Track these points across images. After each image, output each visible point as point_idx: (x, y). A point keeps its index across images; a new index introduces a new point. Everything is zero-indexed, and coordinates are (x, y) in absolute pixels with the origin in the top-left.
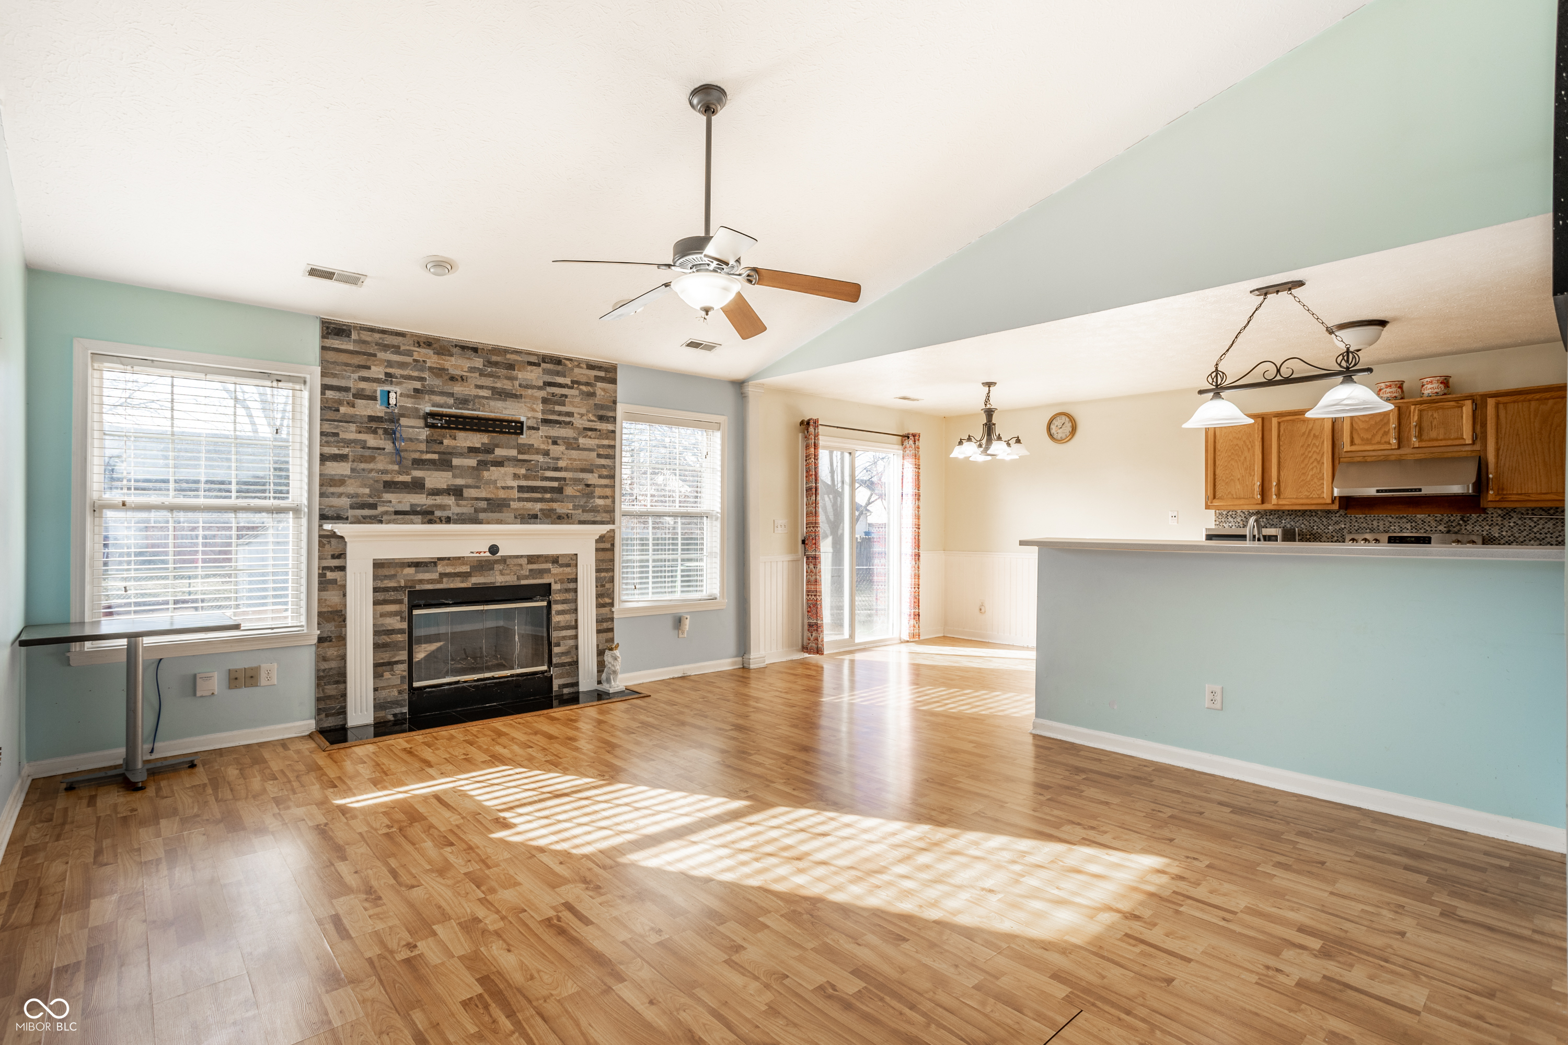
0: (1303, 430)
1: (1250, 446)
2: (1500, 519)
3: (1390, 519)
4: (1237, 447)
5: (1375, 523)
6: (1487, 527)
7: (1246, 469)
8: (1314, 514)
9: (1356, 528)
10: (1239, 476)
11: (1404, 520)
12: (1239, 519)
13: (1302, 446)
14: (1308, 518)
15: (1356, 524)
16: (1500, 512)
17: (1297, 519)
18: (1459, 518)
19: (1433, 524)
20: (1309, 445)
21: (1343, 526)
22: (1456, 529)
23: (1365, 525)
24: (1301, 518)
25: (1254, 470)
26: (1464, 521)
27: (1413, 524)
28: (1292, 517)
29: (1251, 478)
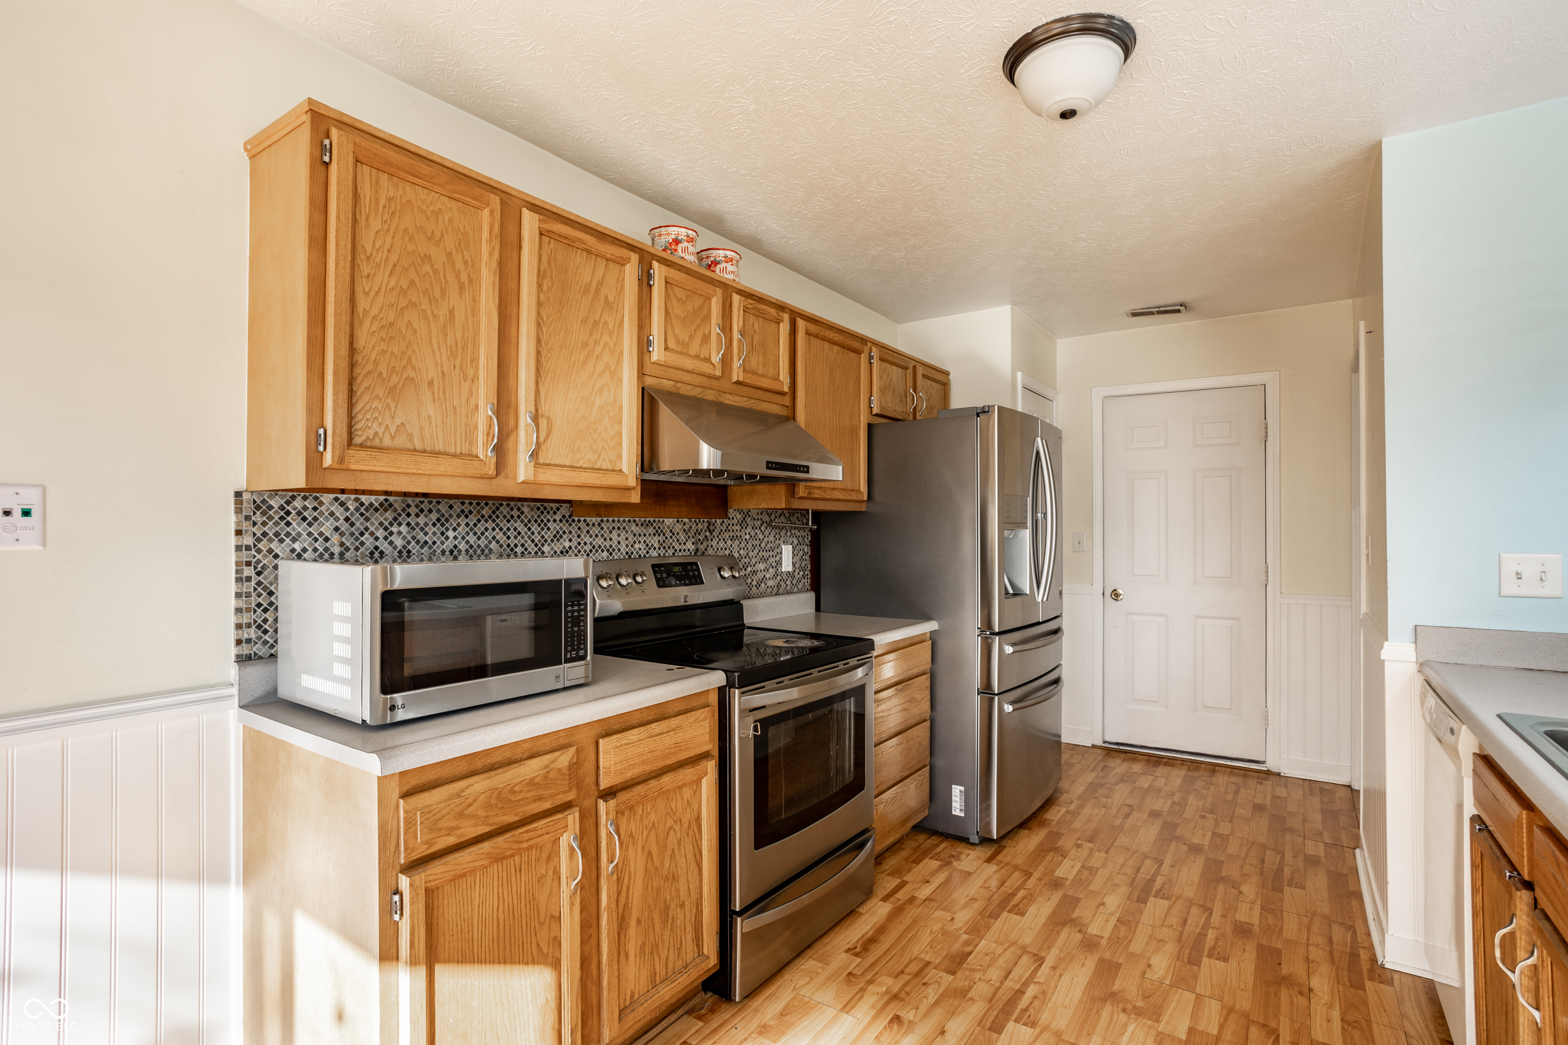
0: (587, 279)
1: (464, 278)
2: (738, 527)
3: (633, 527)
4: (427, 268)
5: (614, 535)
6: (729, 543)
7: (453, 354)
8: (515, 513)
9: (588, 548)
10: (432, 373)
11: (651, 530)
12: (327, 527)
13: (584, 321)
14: (503, 524)
15: (587, 539)
16: (739, 516)
17: (481, 527)
18: (706, 525)
19: (682, 537)
20: (596, 323)
21: (567, 544)
22: (702, 547)
23: (599, 541)
24: (490, 525)
25: (475, 360)
26: (710, 531)
27: (662, 538)
28: (472, 520)
29: (466, 386)
